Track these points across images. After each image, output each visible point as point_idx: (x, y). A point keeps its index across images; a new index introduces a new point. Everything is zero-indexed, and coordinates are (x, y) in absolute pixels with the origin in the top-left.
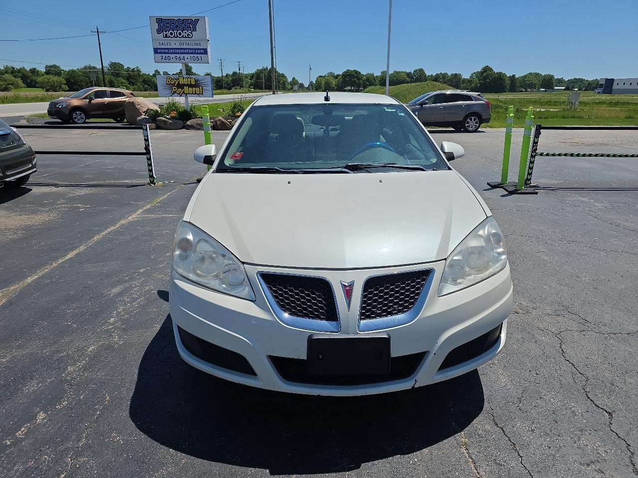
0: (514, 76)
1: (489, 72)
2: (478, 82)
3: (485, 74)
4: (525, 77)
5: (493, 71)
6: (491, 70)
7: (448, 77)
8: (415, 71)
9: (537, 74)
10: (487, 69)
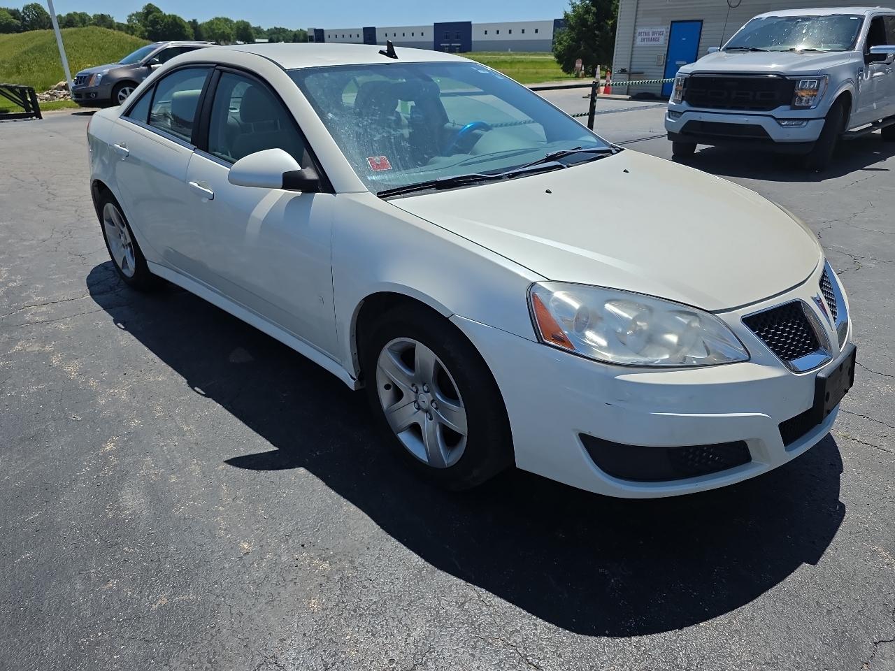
0: (194, 21)
1: (158, 15)
2: (143, 29)
3: (150, 17)
4: (211, 23)
5: (161, 12)
6: (158, 10)
7: (90, 19)
8: (27, 8)
9: (227, 20)
10: (150, 9)
